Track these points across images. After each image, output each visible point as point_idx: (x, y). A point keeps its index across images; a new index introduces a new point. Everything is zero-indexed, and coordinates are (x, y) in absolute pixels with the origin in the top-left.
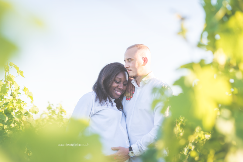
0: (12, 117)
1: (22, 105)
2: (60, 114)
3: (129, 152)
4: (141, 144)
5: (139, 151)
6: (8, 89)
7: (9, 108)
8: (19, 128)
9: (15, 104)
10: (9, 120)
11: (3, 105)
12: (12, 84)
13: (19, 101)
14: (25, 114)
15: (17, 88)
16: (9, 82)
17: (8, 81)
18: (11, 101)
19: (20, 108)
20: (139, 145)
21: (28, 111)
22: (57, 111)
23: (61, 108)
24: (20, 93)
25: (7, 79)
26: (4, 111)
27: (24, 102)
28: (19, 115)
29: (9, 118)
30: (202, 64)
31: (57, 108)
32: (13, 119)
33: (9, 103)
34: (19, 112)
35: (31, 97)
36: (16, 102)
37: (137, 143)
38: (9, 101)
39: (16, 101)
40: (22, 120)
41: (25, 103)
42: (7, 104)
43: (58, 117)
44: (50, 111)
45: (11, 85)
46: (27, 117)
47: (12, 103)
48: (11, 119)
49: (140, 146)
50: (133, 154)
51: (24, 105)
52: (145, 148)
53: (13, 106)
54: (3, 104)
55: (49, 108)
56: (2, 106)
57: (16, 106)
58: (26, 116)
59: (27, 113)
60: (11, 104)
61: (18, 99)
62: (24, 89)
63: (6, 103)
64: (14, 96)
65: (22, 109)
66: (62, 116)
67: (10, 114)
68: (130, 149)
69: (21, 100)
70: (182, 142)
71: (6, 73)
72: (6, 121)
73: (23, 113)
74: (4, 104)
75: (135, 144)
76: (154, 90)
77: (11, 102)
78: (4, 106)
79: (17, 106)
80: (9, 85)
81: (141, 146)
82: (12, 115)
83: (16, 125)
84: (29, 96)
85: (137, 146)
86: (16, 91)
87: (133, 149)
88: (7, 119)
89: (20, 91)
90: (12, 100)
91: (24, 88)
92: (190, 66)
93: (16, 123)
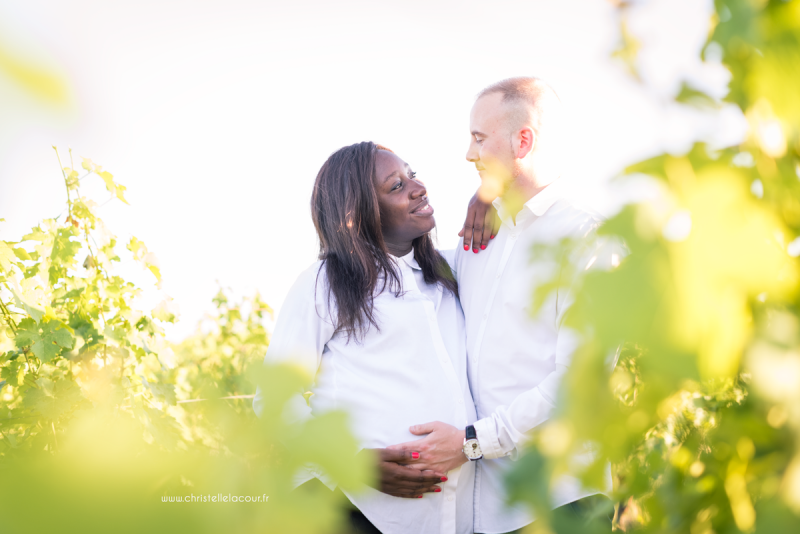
0: (97, 338)
1: (126, 296)
2: (255, 318)
3: (465, 442)
4: (506, 423)
5: (498, 444)
6: (78, 244)
7: (83, 307)
8: (123, 369)
9: (103, 293)
10: (86, 346)
11: (64, 298)
12: (92, 228)
13: (116, 284)
14: (137, 325)
15: (109, 242)
16: (82, 222)
17: (78, 220)
18: (90, 283)
19: (122, 304)
20: (501, 425)
21: (149, 317)
22: (246, 310)
23: (257, 300)
24: (117, 259)
25: (75, 214)
26: (67, 317)
27: (132, 285)
28: (119, 330)
29: (85, 338)
30: (697, 157)
31: (244, 298)
32: (99, 341)
33: (82, 289)
34: (117, 318)
35: (154, 269)
36: (109, 287)
37: (493, 415)
38: (84, 285)
39: (106, 284)
40: (128, 344)
41: (135, 288)
42: (76, 294)
43: (249, 328)
44: (224, 310)
45: (87, 232)
46: (146, 333)
47: (95, 289)
48: (92, 344)
49: (504, 428)
50: (477, 450)
51: (132, 297)
52: (517, 438)
53: (100, 300)
54: (64, 294)
55: (220, 301)
56: (62, 301)
57: (107, 299)
58: (141, 329)
59: (143, 322)
60: (92, 294)
61: (115, 278)
62: (133, 244)
63: (74, 291)
64: (99, 268)
65: (128, 308)
66: (260, 327)
67: (88, 326)
68: (471, 432)
69: (123, 281)
70: (638, 419)
71: (70, 192)
72: (76, 351)
73: (133, 323)
74: (68, 295)
75: (488, 419)
76: (537, 249)
77: (91, 288)
78: (68, 300)
79: (111, 301)
80: (83, 231)
81: (507, 430)
82: (96, 331)
83: (110, 359)
84: (147, 265)
85: (492, 426)
86: (104, 249)
87: (478, 433)
88: (80, 342)
89: (117, 251)
90: (95, 281)
91: (131, 241)
92: (656, 166)
93: (113, 355)
